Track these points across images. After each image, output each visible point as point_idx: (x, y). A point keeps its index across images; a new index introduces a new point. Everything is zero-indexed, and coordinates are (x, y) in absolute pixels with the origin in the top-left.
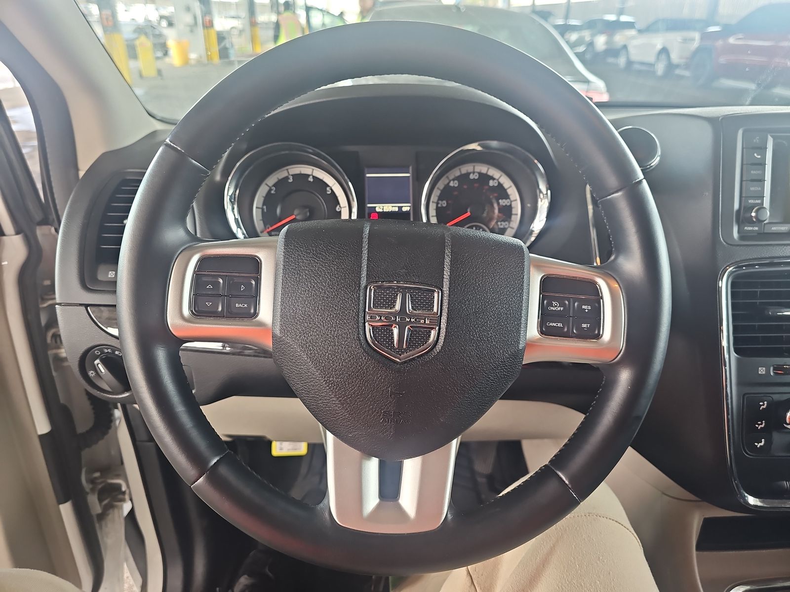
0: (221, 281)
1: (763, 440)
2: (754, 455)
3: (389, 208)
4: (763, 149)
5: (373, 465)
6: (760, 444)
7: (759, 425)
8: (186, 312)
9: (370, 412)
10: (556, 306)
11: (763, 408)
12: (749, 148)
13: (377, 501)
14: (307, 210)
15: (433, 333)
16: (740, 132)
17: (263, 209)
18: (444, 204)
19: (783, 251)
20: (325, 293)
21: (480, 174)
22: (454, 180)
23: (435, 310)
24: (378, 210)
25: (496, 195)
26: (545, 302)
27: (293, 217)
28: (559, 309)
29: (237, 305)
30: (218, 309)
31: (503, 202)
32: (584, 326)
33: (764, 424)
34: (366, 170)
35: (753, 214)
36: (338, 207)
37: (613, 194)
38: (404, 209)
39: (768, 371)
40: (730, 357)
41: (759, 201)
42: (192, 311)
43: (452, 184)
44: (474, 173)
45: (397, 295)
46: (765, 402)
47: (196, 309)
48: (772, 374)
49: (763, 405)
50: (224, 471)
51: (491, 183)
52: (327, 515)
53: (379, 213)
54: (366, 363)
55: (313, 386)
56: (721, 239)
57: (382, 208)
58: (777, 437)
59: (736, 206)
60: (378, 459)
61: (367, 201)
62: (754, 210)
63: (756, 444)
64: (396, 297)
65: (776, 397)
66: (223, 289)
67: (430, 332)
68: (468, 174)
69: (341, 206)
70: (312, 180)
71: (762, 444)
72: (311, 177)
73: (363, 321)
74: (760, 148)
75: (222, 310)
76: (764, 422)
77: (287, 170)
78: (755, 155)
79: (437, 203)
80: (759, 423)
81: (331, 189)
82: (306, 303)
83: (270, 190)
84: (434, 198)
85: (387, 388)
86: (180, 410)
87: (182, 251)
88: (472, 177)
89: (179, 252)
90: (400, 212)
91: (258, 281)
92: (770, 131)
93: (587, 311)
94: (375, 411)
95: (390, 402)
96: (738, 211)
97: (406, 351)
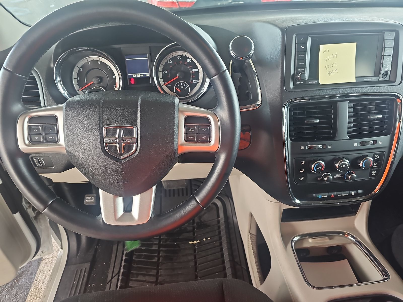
0: (40, 128)
1: (303, 177)
2: (299, 183)
3: (139, 75)
4: (305, 44)
5: (120, 200)
6: (302, 179)
7: (301, 171)
8: (27, 142)
9: (112, 179)
10: (191, 129)
11: (303, 164)
12: (299, 43)
13: (123, 213)
14: (99, 78)
15: (135, 146)
16: (294, 36)
17: (77, 79)
18: (166, 72)
19: (313, 93)
20: (85, 131)
21: (182, 56)
22: (169, 60)
23: (135, 135)
24: (134, 76)
25: (191, 67)
26: (187, 128)
27: (92, 82)
28: (193, 130)
29: (49, 138)
30: (41, 140)
31: (194, 70)
32: (204, 137)
33: (303, 171)
34: (125, 57)
35: (299, 76)
36: (114, 76)
37: (214, 77)
38: (147, 75)
39: (305, 148)
40: (288, 143)
41: (303, 70)
42: (29, 142)
43: (169, 62)
44: (179, 56)
45: (117, 130)
46: (304, 161)
47: (31, 141)
48: (307, 149)
49: (303, 162)
50: (55, 205)
51: (188, 61)
52: (101, 220)
53: (134, 78)
54: (106, 160)
55: (86, 170)
56: (285, 89)
57: (136, 75)
58: (309, 176)
59: (292, 72)
60: (122, 197)
61: (127, 72)
62: (299, 75)
63: (300, 179)
64: (116, 131)
65: (308, 159)
66: (42, 131)
67: (133, 145)
68: (177, 56)
69: (116, 76)
70: (100, 63)
71: (303, 179)
72: (99, 61)
73: (103, 143)
74: (304, 43)
75: (43, 140)
76: (303, 169)
77: (87, 58)
78: (302, 47)
79: (163, 72)
80: (301, 170)
81: (110, 67)
82: (77, 136)
83: (80, 69)
84: (160, 69)
85: (117, 170)
86: (33, 183)
87: (20, 116)
88: (178, 58)
89: (19, 116)
90: (144, 77)
91: (57, 126)
92: (310, 34)
93: (204, 131)
94: (114, 179)
95: (119, 175)
96: (293, 75)
97: (123, 154)
